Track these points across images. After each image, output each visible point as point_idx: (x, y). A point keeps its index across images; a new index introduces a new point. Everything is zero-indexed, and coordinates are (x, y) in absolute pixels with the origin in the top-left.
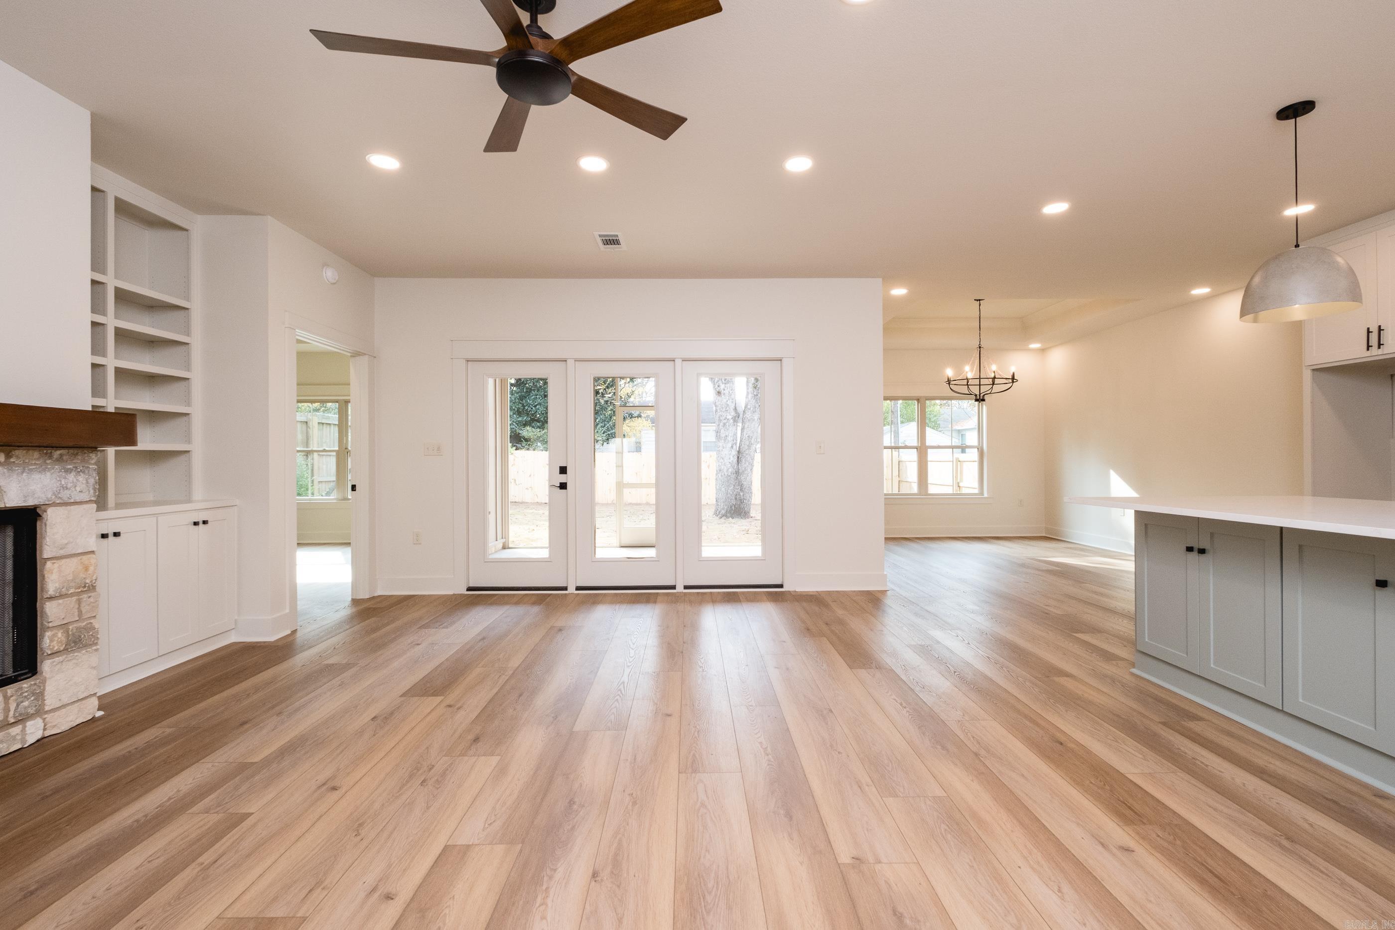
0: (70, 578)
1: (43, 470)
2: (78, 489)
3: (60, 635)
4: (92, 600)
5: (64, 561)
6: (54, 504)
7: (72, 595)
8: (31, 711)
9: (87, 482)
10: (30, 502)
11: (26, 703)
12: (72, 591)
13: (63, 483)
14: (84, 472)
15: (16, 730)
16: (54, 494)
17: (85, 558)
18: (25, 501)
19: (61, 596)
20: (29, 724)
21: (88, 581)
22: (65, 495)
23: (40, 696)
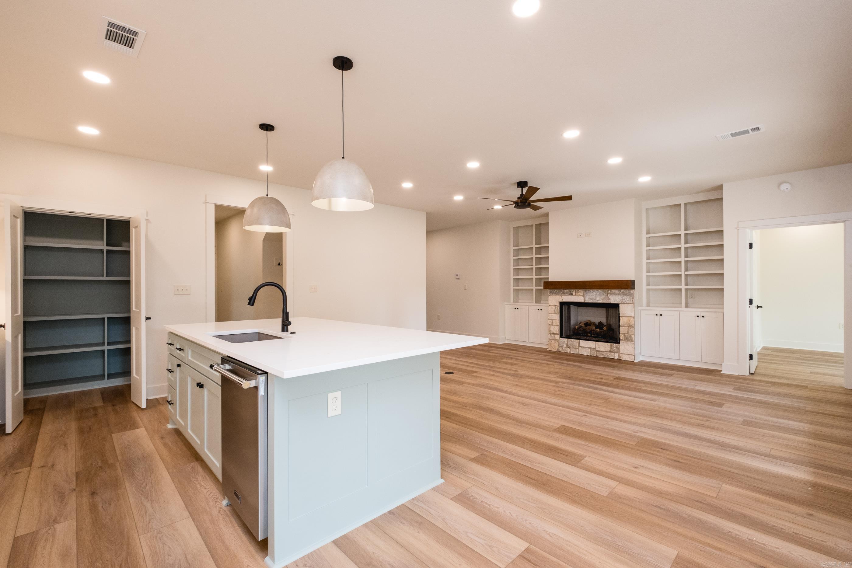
0: (626, 322)
1: (619, 294)
2: (627, 300)
3: (622, 335)
4: (631, 329)
5: (623, 318)
6: (621, 303)
7: (626, 327)
8: (616, 351)
9: (630, 298)
10: (616, 302)
11: (615, 349)
12: (626, 326)
13: (623, 298)
14: (629, 295)
15: (612, 354)
16: (621, 300)
17: (629, 318)
18: (614, 302)
19: (623, 326)
20: (616, 354)
21: (630, 324)
22: (624, 301)
23: (619, 349)
